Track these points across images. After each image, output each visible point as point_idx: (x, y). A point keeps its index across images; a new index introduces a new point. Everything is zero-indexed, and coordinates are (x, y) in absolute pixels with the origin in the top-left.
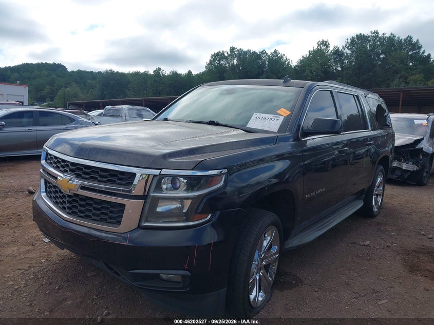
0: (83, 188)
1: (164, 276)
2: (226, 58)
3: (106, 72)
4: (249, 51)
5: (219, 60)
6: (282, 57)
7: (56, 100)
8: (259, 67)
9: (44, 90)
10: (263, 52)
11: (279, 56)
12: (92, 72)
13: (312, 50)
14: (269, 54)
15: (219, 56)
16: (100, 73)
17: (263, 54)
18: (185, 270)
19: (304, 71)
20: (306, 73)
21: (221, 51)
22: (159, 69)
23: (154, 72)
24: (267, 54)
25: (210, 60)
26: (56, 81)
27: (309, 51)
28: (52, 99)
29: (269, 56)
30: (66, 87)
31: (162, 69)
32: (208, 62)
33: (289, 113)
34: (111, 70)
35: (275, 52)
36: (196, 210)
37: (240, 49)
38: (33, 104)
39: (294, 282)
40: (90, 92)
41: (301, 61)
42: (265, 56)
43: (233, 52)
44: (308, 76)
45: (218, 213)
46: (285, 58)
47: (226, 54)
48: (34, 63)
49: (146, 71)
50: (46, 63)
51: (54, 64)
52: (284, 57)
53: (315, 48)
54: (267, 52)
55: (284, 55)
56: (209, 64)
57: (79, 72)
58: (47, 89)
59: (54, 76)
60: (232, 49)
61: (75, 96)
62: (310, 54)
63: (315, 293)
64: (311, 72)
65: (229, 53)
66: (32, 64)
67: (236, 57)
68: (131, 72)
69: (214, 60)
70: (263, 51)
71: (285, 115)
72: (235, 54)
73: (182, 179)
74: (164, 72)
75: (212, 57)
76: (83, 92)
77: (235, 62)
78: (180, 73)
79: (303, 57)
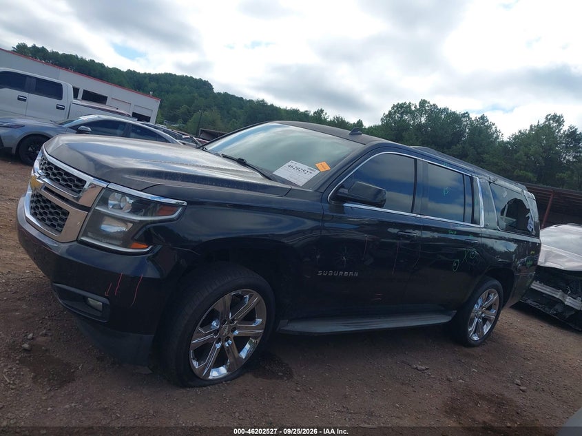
0: (47, 189)
1: (91, 301)
2: (412, 113)
3: (258, 102)
4: (446, 110)
5: (402, 114)
6: (490, 126)
7: (190, 123)
8: (454, 133)
9: (179, 109)
10: (466, 115)
11: (486, 124)
12: (241, 99)
13: (536, 124)
14: (473, 119)
15: (402, 109)
16: (251, 102)
17: (465, 117)
18: (105, 297)
19: (516, 151)
20: (518, 154)
21: (408, 103)
22: (322, 111)
23: (315, 113)
24: (469, 118)
25: (390, 112)
26: (195, 101)
27: (531, 126)
28: (185, 122)
29: (472, 122)
30: (205, 110)
31: (325, 112)
32: (387, 113)
33: (328, 168)
34: (263, 101)
35: (482, 118)
36: (134, 236)
37: (434, 105)
38: (162, 123)
39: (280, 374)
40: (231, 122)
41: (516, 138)
42: (466, 121)
43: (424, 107)
44: (520, 160)
45: (159, 247)
46: (494, 129)
47: (413, 108)
48: (177, 74)
49: (306, 111)
50: (191, 77)
51: (201, 80)
52: (494, 127)
53: (542, 122)
54: (471, 116)
55: (494, 124)
56: (386, 116)
57: (226, 95)
58: (184, 108)
59: (196, 94)
60: (423, 103)
61: (213, 123)
62: (531, 129)
63: (295, 392)
64: (526, 155)
65: (418, 107)
66: (175, 75)
67: (425, 113)
68: (288, 108)
69: (395, 112)
70: (464, 114)
71: (322, 170)
72: (425, 109)
73: (128, 198)
74: (326, 116)
75: (393, 108)
76: (223, 121)
77: (423, 120)
78: (347, 120)
79: (520, 132)
